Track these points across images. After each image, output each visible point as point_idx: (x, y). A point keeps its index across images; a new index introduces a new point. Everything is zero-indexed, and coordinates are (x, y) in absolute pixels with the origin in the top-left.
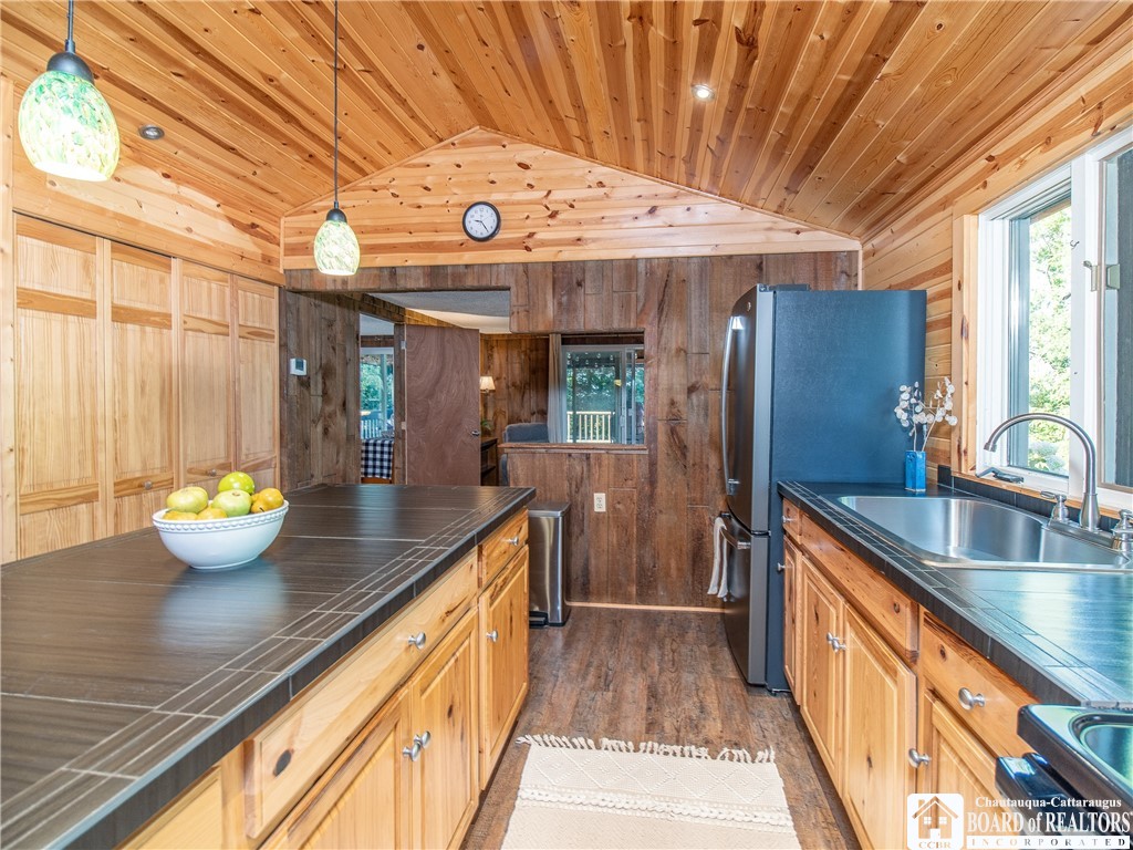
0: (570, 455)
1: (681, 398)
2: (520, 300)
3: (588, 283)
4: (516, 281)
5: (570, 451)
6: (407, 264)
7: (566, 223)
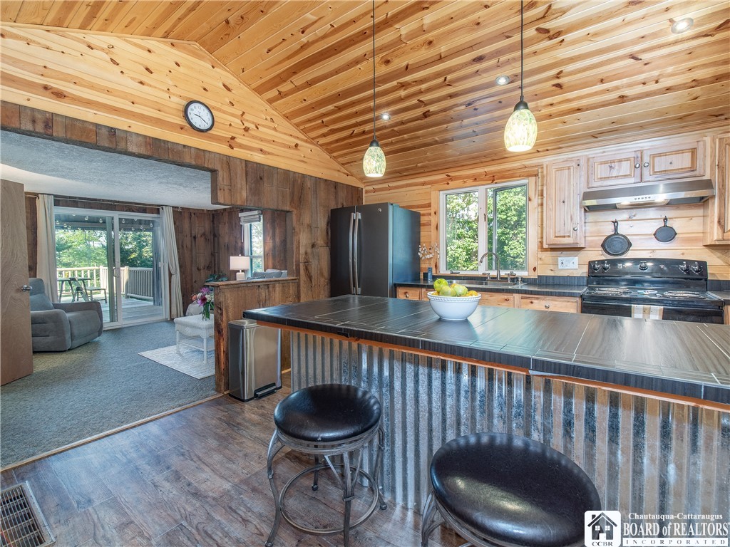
0: (259, 286)
1: (309, 250)
2: (225, 181)
3: (265, 179)
4: (222, 167)
5: (259, 284)
6: (130, 130)
7: (253, 137)
